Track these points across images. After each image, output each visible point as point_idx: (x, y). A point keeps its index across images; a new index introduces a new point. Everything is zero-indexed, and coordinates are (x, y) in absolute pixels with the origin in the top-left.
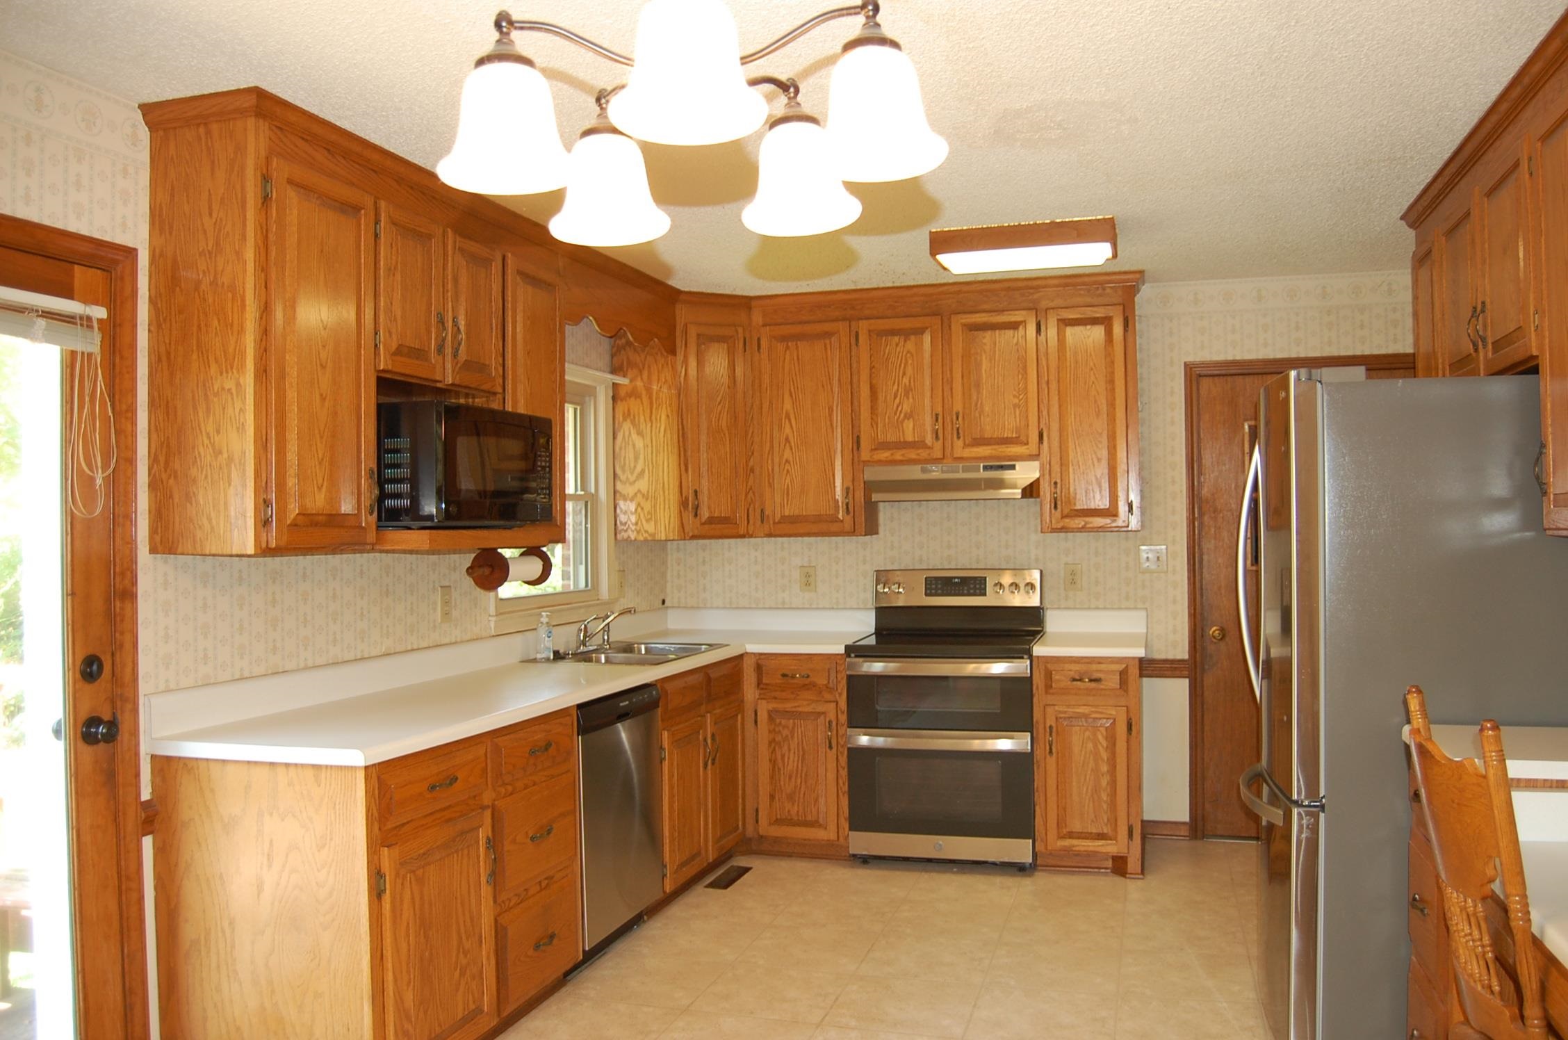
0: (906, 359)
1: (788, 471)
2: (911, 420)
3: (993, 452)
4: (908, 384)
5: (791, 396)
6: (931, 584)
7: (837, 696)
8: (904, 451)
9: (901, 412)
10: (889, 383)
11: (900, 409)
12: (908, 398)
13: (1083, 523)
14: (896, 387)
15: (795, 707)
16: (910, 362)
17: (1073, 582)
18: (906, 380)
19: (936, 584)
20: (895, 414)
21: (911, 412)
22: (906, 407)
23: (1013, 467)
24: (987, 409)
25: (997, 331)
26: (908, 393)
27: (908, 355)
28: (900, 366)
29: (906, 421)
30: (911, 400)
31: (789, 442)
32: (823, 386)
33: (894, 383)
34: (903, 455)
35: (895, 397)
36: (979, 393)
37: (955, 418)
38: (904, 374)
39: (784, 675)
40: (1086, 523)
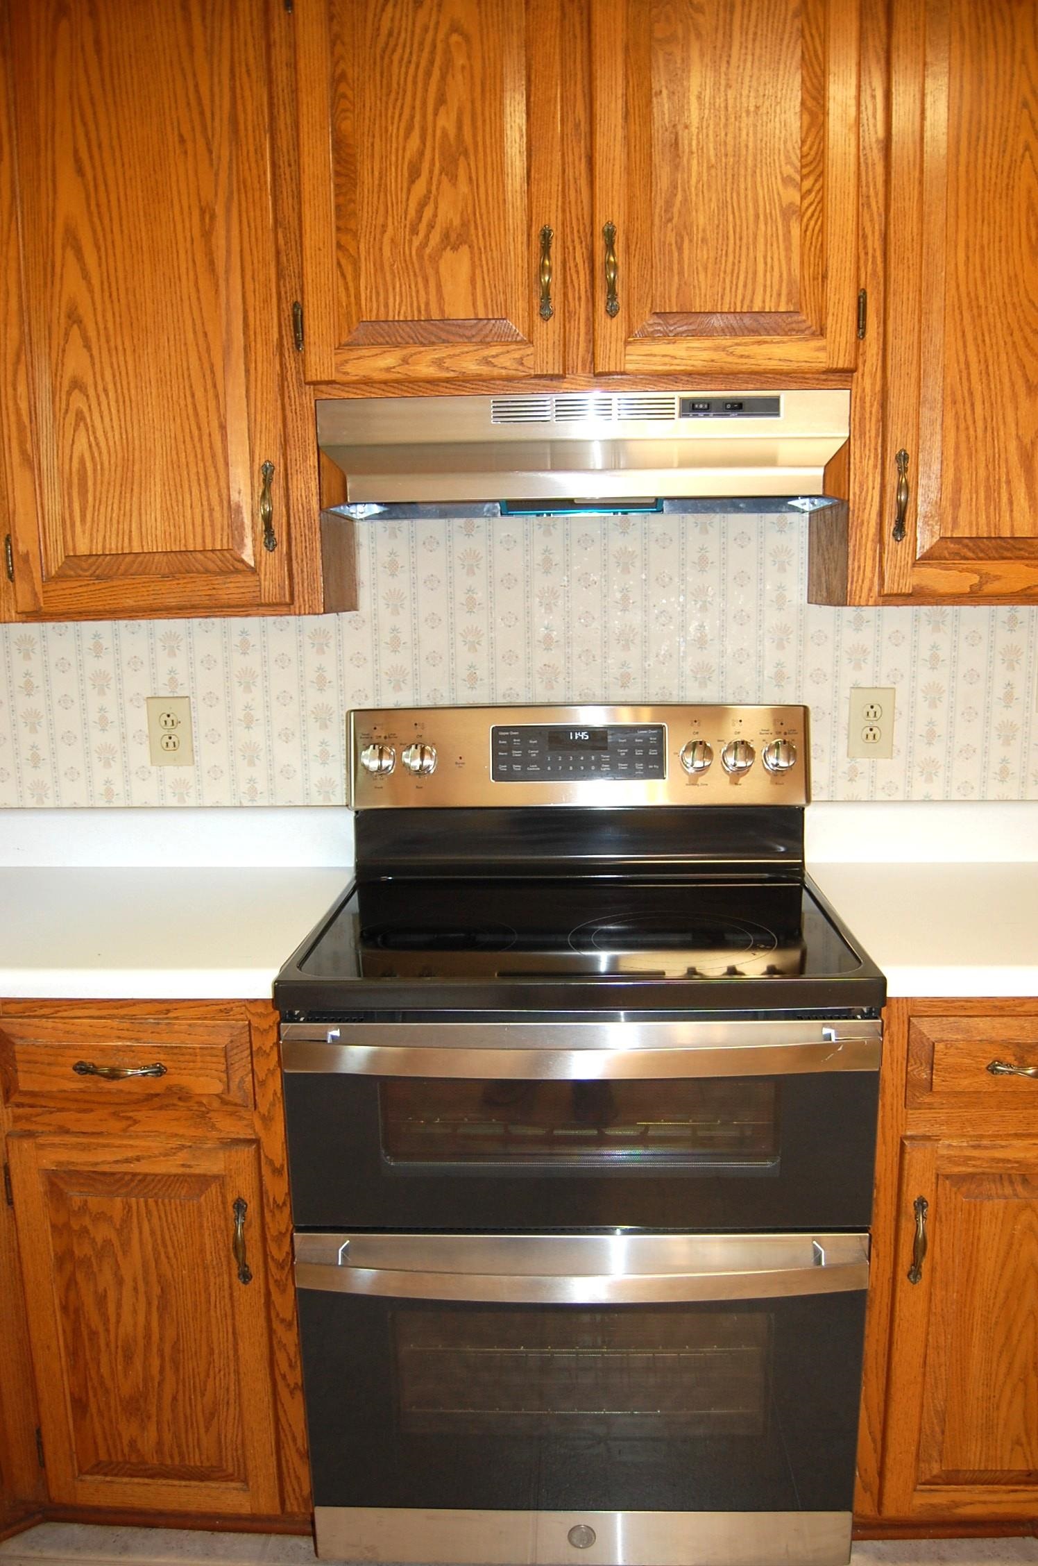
0: (447, 50)
1: (80, 416)
2: (465, 249)
3: (715, 355)
4: (452, 132)
5: (80, 172)
6: (510, 748)
7: (258, 1124)
8: (441, 352)
9: (431, 226)
10: (393, 129)
11: (428, 213)
12: (454, 179)
13: (975, 579)
14: (414, 142)
15: (127, 1161)
16: (460, 61)
17: (872, 735)
18: (446, 121)
19: (525, 748)
20: (414, 231)
21: (464, 224)
22: (448, 211)
23: (770, 407)
24: (701, 219)
26: (455, 162)
27: (455, 38)
28: (428, 74)
29: (448, 253)
30: (464, 188)
31: (79, 322)
32: (182, 140)
33: (409, 129)
34: (439, 363)
35: (414, 174)
36: (676, 167)
37: (600, 244)
38: (441, 100)
39: (83, 1069)
40: (985, 578)
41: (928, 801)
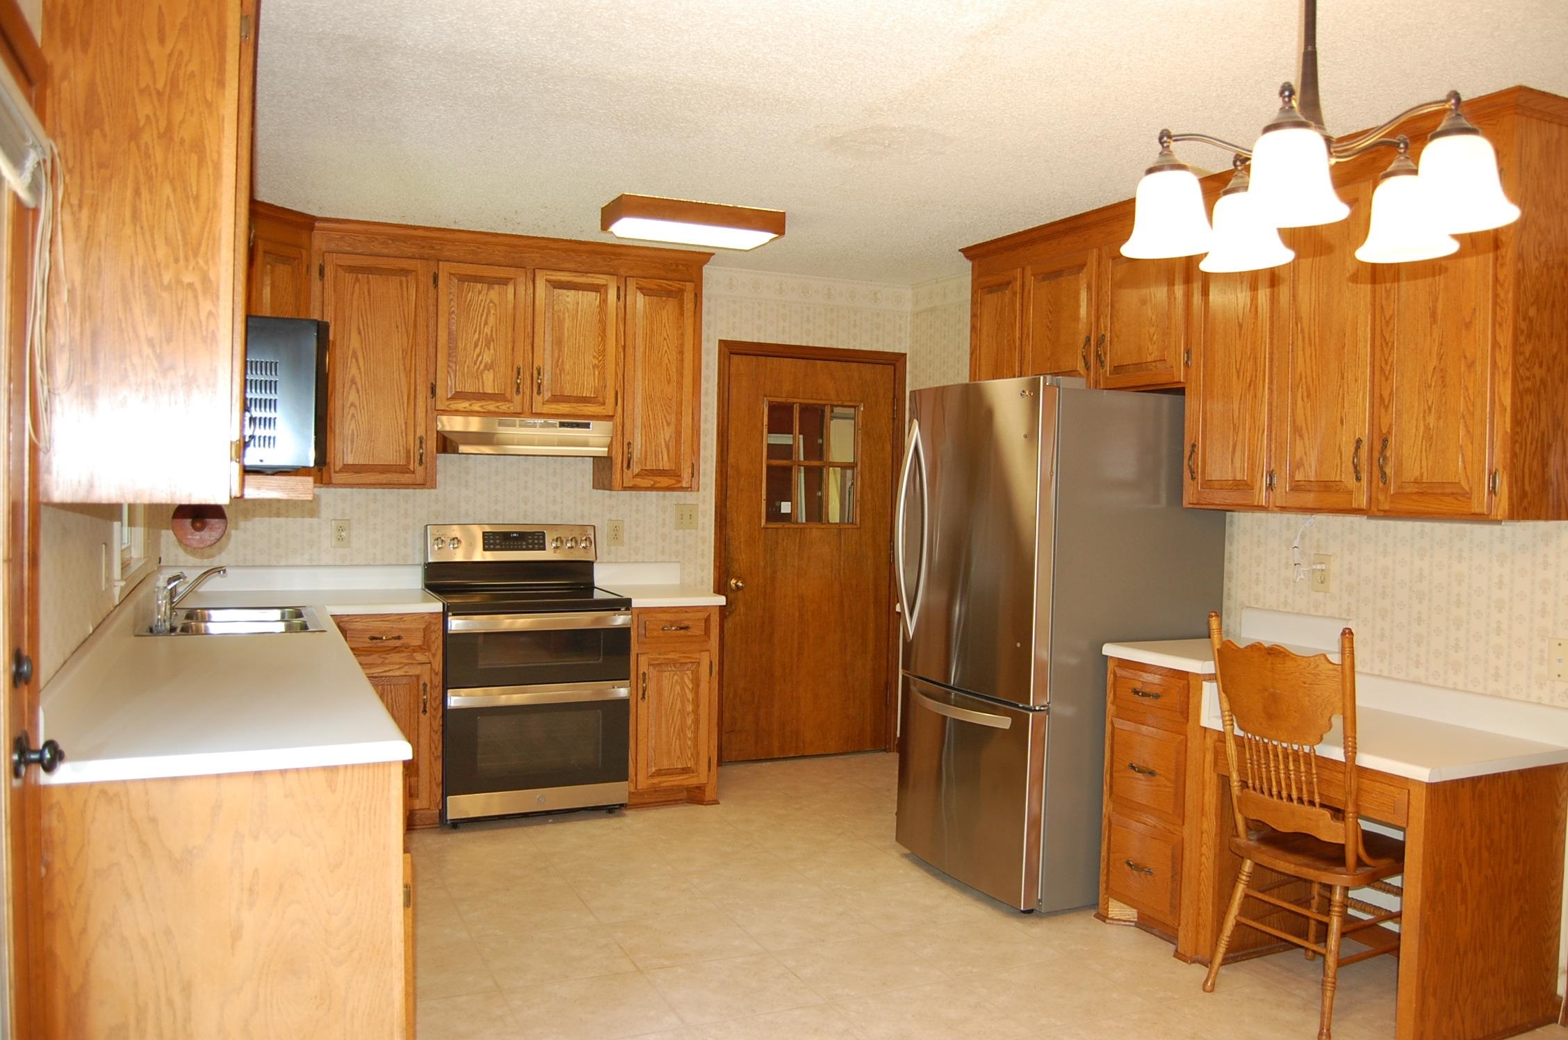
0: (489, 309)
1: (353, 416)
2: (492, 371)
3: (571, 409)
4: (489, 333)
5: (360, 333)
6: (489, 539)
7: (431, 657)
8: (483, 403)
9: (481, 363)
10: (469, 331)
11: (480, 359)
12: (489, 349)
13: (652, 483)
14: (476, 336)
15: (385, 671)
16: (492, 311)
17: (616, 537)
18: (487, 330)
19: (494, 539)
20: (475, 364)
21: (492, 363)
22: (487, 358)
23: (587, 426)
24: (567, 367)
25: (580, 292)
26: (490, 343)
27: (491, 304)
28: (482, 315)
29: (486, 372)
30: (492, 351)
31: (356, 384)
32: (397, 327)
33: (475, 331)
34: (482, 407)
35: (476, 345)
36: (560, 350)
37: (535, 372)
38: (486, 323)
39: (373, 638)
40: (655, 482)
41: (636, 562)
